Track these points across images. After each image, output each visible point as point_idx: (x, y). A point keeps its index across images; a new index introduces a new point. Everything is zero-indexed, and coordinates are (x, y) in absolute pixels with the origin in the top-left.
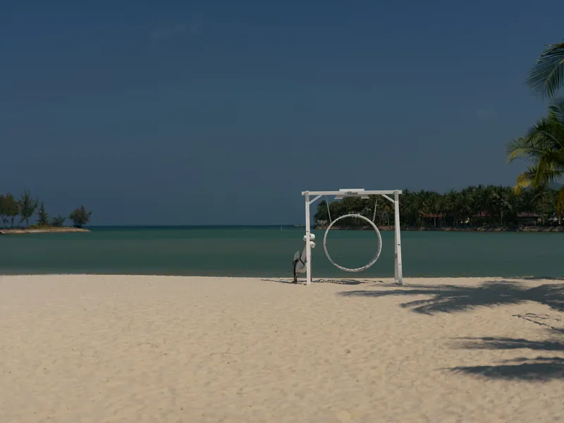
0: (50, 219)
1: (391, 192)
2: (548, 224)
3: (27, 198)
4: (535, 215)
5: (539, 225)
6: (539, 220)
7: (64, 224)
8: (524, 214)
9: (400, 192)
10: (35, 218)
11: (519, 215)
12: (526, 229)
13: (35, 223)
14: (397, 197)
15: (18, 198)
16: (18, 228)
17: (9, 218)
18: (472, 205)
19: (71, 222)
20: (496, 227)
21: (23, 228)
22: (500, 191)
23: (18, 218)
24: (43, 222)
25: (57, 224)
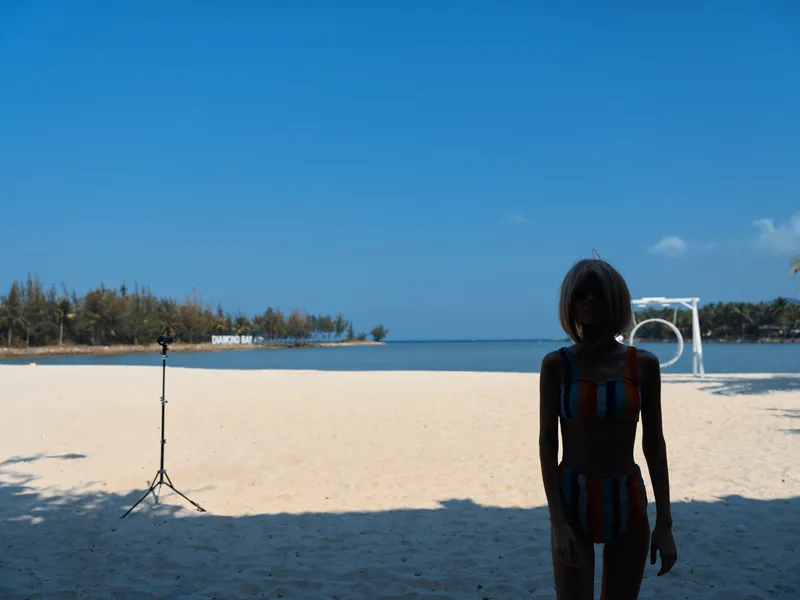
0: (356, 335)
1: (689, 300)
2: (789, 336)
3: (340, 319)
4: (777, 328)
5: (780, 336)
6: (781, 332)
7: (367, 338)
8: (765, 327)
9: (697, 299)
10: (345, 334)
11: (760, 328)
12: (768, 340)
13: (345, 338)
14: (695, 304)
15: (334, 319)
16: (333, 342)
17: (327, 334)
18: (714, 320)
19: (372, 337)
20: (736, 339)
21: (337, 342)
22: (741, 306)
23: (333, 334)
24: (351, 337)
25: (362, 338)
